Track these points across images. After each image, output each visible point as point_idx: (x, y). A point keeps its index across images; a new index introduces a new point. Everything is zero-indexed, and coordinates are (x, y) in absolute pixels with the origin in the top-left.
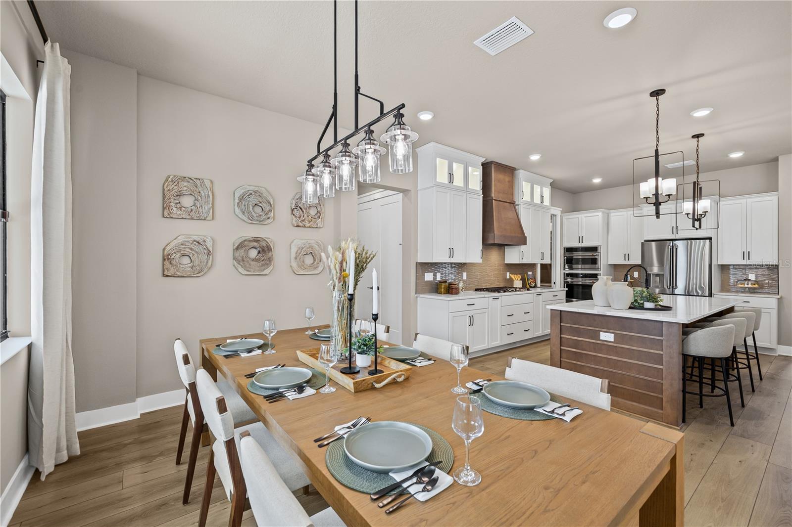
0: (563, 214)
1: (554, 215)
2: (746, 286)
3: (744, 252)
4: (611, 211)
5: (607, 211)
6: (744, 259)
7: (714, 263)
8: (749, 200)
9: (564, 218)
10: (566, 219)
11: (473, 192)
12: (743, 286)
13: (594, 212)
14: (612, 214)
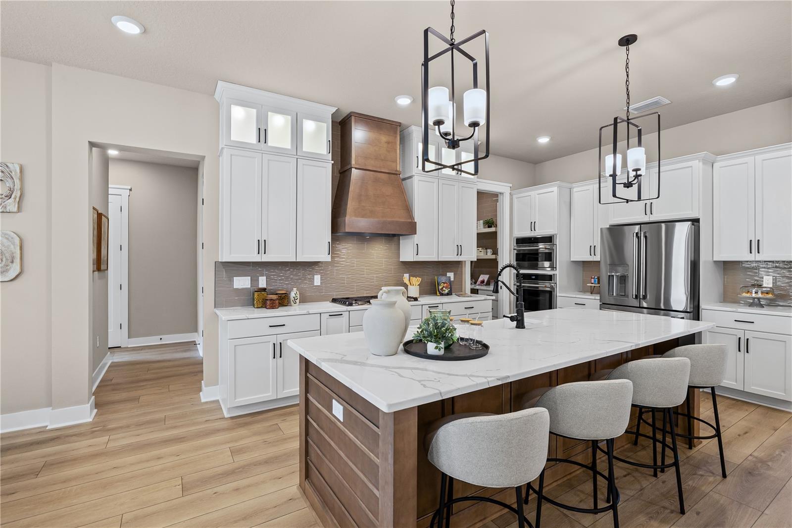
0: (513, 192)
1: (501, 193)
2: (754, 295)
3: (751, 241)
4: (574, 185)
5: (569, 185)
6: (751, 253)
7: (705, 258)
8: (759, 158)
9: (514, 197)
10: (517, 198)
11: (314, 157)
12: (748, 295)
13: (547, 187)
14: (575, 190)
